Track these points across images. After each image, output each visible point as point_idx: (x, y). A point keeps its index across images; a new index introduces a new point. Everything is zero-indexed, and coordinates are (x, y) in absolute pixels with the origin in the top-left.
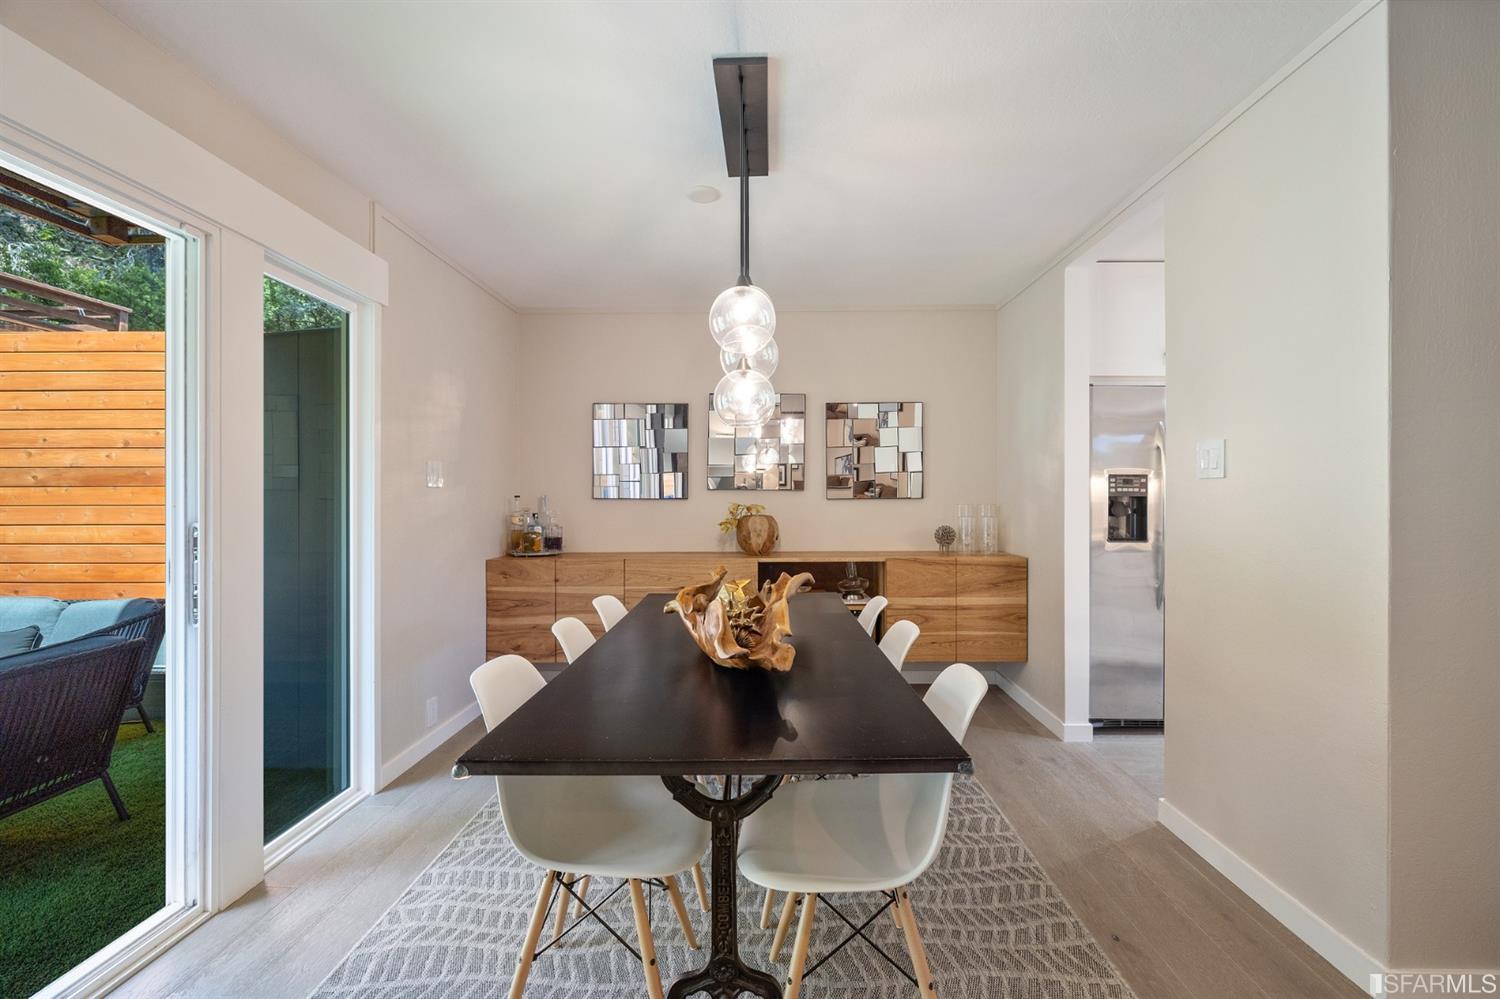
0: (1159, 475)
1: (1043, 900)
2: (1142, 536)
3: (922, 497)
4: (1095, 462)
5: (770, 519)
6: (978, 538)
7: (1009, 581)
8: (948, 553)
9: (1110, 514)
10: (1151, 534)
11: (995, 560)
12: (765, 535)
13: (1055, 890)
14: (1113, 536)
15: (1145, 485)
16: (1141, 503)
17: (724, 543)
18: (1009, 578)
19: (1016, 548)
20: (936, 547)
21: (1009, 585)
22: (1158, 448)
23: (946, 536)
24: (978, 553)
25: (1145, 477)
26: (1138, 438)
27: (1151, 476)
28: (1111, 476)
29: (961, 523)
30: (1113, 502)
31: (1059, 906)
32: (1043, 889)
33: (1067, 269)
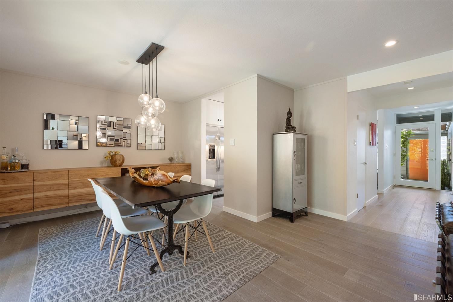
0: (217, 145)
1: (211, 226)
2: (214, 158)
3: (164, 149)
4: (207, 142)
5: (122, 155)
6: (179, 160)
7: (187, 169)
8: (172, 164)
9: (209, 153)
10: (216, 158)
11: (182, 164)
12: (121, 160)
13: (212, 224)
14: (209, 158)
15: (215, 147)
16: (214, 150)
17: (103, 164)
18: (187, 168)
19: (187, 162)
20: (169, 162)
21: (187, 170)
22: (217, 139)
23: (171, 159)
24: (179, 163)
25: (215, 145)
26: (214, 137)
27: (216, 145)
28: (209, 145)
29: (175, 156)
30: (209, 150)
31: (214, 226)
32: (210, 225)
33: (202, 100)
